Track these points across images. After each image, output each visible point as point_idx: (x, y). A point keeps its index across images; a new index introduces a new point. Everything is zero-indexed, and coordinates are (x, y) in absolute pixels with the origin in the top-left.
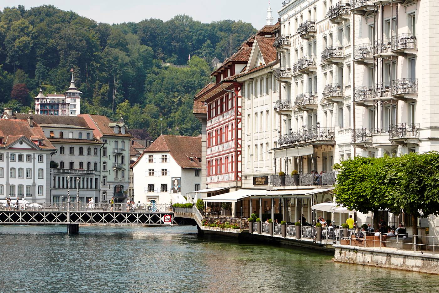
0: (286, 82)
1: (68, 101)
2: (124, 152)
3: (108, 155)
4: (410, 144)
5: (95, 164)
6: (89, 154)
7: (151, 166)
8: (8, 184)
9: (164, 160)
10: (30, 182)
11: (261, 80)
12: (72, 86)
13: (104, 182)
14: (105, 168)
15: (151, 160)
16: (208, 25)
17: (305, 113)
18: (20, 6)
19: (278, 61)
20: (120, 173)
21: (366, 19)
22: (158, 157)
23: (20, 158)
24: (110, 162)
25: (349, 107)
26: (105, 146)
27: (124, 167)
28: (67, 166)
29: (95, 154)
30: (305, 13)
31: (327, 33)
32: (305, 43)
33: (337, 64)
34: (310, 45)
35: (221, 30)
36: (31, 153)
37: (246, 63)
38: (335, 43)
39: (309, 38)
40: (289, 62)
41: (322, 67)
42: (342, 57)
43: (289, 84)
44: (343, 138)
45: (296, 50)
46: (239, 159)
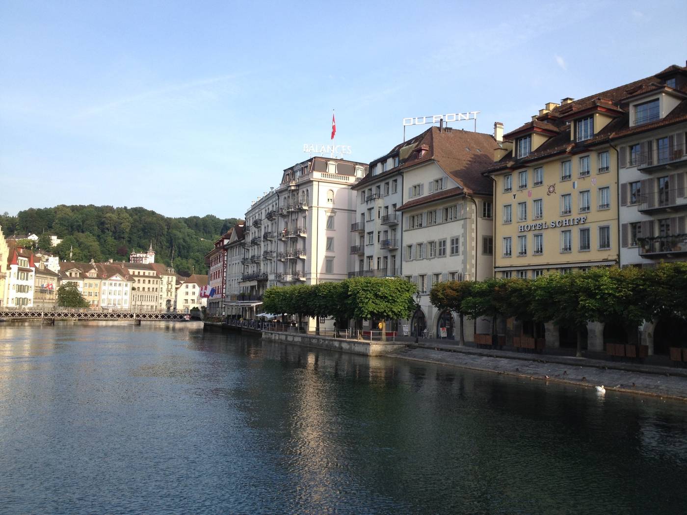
1: (148, 256)
2: (172, 283)
3: (164, 284)
5: (157, 288)
6: (153, 283)
7: (187, 290)
8: (108, 298)
9: (194, 287)
10: (120, 297)
11: (236, 248)
12: (151, 249)
13: (161, 298)
14: (161, 291)
15: (187, 287)
16: (223, 220)
17: (255, 264)
18: (125, 207)
19: (244, 239)
20: (169, 293)
21: (284, 219)
22: (190, 285)
23: (115, 284)
24: (165, 287)
25: (275, 262)
26: (162, 279)
27: (172, 290)
28: (141, 289)
29: (157, 283)
30: (257, 215)
31: (266, 225)
32: (256, 230)
33: (270, 241)
34: (258, 231)
35: (230, 223)
36: (122, 282)
37: (229, 239)
38: (270, 230)
39: (258, 228)
40: (249, 239)
41: (264, 241)
42: (272, 237)
43: (248, 250)
44: (271, 277)
45: (252, 233)
46: (224, 287)
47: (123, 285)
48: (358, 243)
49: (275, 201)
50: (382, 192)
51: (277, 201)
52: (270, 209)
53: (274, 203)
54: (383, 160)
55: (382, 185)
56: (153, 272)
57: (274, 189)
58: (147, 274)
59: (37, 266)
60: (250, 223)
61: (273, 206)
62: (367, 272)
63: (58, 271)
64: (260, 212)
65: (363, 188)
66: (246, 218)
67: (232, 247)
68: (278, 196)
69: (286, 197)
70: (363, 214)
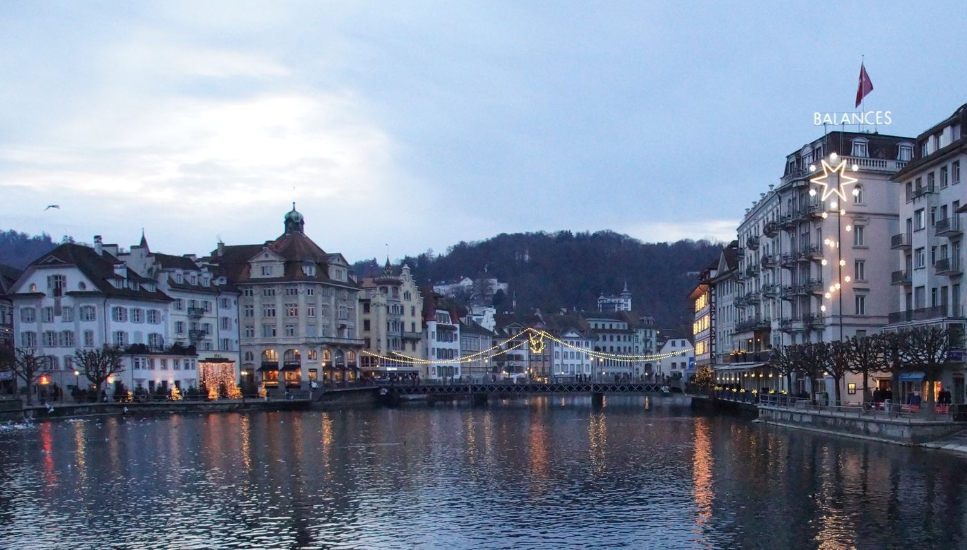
0: (742, 283)
1: (622, 301)
2: (651, 339)
3: (639, 341)
4: (818, 329)
5: (630, 348)
7: (674, 349)
8: (562, 364)
9: (683, 344)
10: (579, 362)
11: (727, 281)
12: (625, 290)
14: (637, 351)
15: (673, 344)
17: (753, 306)
19: (737, 267)
21: (789, 233)
22: (678, 342)
23: (572, 344)
24: (641, 347)
25: (778, 301)
26: (637, 334)
27: (651, 350)
29: (630, 340)
30: (753, 229)
31: (765, 244)
32: (753, 252)
33: (771, 268)
34: (755, 254)
36: (580, 340)
37: (716, 269)
38: (770, 252)
39: (754, 249)
40: (743, 267)
41: (763, 271)
42: (774, 263)
43: (743, 284)
44: (775, 325)
45: (748, 258)
46: (714, 342)
47: (582, 345)
48: (902, 267)
49: (776, 206)
50: (937, 182)
51: (779, 207)
52: (770, 219)
53: (775, 210)
54: (937, 131)
55: (937, 171)
56: (624, 323)
57: (774, 188)
58: (614, 327)
59: (463, 321)
60: (743, 243)
61: (773, 214)
62: (916, 311)
63: (494, 327)
64: (756, 225)
65: (908, 178)
66: (738, 236)
67: (721, 281)
68: (780, 199)
69: (791, 199)
70: (909, 220)
